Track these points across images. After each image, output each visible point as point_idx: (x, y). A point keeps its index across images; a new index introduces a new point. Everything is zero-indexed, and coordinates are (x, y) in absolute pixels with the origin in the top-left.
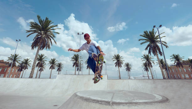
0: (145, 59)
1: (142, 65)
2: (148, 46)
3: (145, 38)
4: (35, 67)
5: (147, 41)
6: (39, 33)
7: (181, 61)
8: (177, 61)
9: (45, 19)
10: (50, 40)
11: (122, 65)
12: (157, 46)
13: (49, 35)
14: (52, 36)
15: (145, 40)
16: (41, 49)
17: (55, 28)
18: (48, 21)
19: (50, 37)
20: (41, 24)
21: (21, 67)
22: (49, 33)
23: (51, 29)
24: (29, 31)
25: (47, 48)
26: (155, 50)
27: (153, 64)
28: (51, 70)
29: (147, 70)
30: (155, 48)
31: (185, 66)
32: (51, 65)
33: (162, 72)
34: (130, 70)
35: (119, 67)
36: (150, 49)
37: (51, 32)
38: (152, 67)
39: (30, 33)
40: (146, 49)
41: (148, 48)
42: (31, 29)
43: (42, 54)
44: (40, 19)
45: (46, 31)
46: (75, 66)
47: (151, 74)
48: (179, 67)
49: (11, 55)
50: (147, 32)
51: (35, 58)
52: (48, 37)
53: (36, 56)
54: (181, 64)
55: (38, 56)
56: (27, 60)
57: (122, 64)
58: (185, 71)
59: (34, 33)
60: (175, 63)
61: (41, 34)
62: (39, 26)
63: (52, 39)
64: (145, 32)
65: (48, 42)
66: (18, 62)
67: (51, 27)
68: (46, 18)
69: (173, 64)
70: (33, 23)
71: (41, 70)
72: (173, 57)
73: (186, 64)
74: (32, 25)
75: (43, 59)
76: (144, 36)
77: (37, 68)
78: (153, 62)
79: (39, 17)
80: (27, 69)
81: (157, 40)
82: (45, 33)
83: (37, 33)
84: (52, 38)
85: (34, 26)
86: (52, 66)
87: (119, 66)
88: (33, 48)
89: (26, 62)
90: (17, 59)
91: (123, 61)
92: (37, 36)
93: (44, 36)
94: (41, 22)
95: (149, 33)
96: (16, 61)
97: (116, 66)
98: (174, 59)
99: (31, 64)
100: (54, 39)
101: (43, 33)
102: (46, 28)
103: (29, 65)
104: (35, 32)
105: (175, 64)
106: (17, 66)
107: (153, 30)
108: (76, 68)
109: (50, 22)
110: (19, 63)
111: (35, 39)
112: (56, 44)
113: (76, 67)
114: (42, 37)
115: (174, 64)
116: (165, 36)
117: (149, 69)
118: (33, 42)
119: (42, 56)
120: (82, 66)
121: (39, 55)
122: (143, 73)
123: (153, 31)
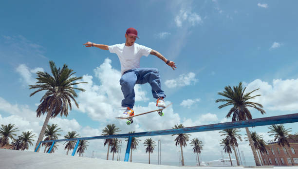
0: (226, 133)
1: (221, 142)
2: (232, 111)
3: (227, 99)
4: (41, 145)
5: (230, 103)
6: (50, 90)
7: (287, 136)
8: (279, 136)
9: (62, 68)
10: (69, 101)
11: (187, 142)
12: (247, 111)
13: (67, 93)
14: (72, 95)
15: (227, 100)
16: (52, 115)
17: (77, 81)
18: (66, 71)
19: (69, 96)
20: (54, 75)
21: (18, 146)
22: (68, 89)
23: (71, 83)
24: (34, 87)
25: (63, 114)
26: (243, 117)
27: (238, 141)
28: (68, 151)
29: (228, 150)
30: (243, 114)
31: (293, 143)
32: (68, 142)
33: (255, 154)
34: (201, 150)
35: (181, 146)
36: (234, 116)
37: (70, 87)
38: (237, 145)
39: (36, 89)
40: (229, 115)
41: (232, 115)
42: (39, 84)
43: (53, 125)
44: (54, 67)
45: (62, 87)
46: (107, 145)
47: (236, 157)
48: (283, 145)
49: (2, 125)
50: (230, 87)
51: (42, 131)
52: (65, 96)
53: (44, 127)
54: (286, 141)
55: (47, 128)
56: (29, 134)
57: (188, 140)
58: (293, 152)
59: (42, 90)
60: (276, 138)
61: (54, 91)
62: (52, 78)
63: (71, 99)
64: (227, 89)
65: (65, 105)
66: (12, 137)
67: (72, 80)
68: (64, 66)
69: (273, 141)
70: (43, 73)
71: (50, 151)
72: (273, 129)
73: (294, 142)
74: (39, 76)
75: (55, 131)
76: (225, 95)
77: (44, 146)
78: (240, 138)
79: (52, 64)
80: (27, 148)
81: (247, 101)
82: (61, 90)
83: (48, 90)
84: (72, 97)
85: (43, 78)
86: (69, 144)
87: (182, 144)
88: (39, 114)
89: (26, 137)
90: (10, 132)
91: (189, 136)
92: (48, 94)
93: (59, 94)
94: (55, 71)
95: (233, 89)
96: (9, 136)
97: (176, 144)
98: (275, 133)
99: (33, 140)
100: (74, 100)
101: (57, 90)
102: (62, 81)
103: (30, 143)
104: (44, 87)
105: (277, 140)
106: (10, 144)
107: (240, 84)
108: (109, 147)
109: (70, 72)
110: (14, 140)
111: (43, 100)
112: (78, 107)
113: (109, 145)
114: (55, 95)
115: (275, 140)
116: (259, 95)
117: (232, 150)
118: (39, 104)
119: (54, 127)
120: (120, 144)
121: (49, 127)
122: (222, 156)
123: (240, 86)
